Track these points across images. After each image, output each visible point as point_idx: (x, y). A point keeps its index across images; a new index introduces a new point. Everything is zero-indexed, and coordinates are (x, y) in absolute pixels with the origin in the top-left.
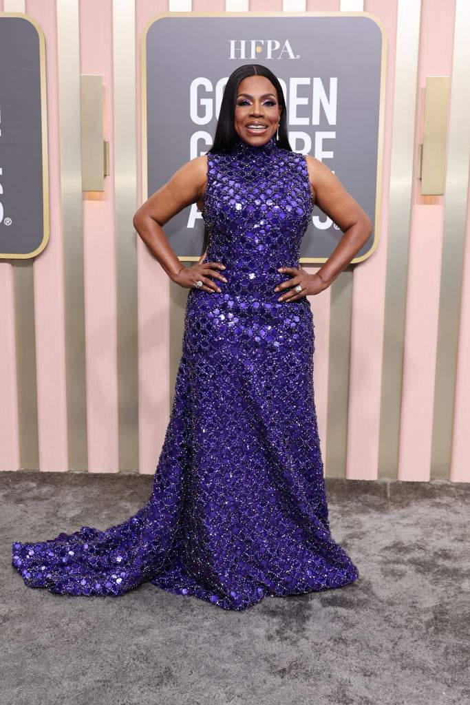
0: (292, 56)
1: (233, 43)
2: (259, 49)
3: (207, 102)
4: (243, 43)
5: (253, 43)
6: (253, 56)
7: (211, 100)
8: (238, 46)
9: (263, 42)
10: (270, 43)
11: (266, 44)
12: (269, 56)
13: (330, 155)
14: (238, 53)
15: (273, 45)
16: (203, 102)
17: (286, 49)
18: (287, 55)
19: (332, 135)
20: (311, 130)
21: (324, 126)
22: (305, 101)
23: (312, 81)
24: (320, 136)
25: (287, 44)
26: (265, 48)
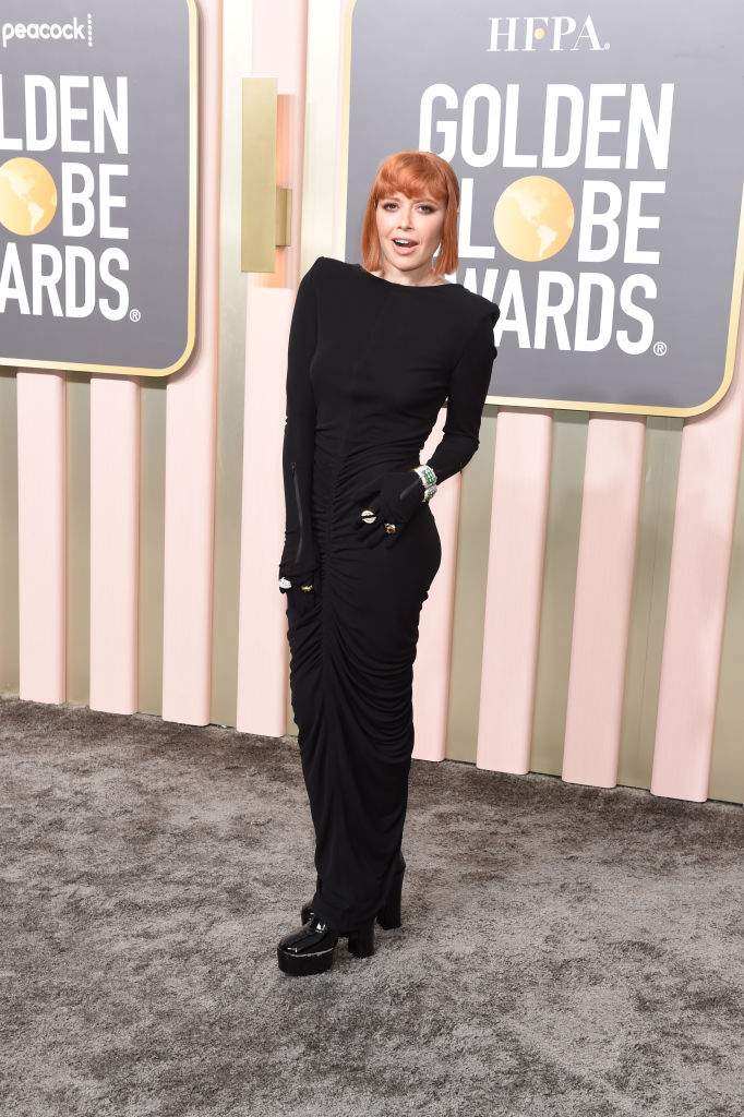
0: (596, 46)
1: (495, 22)
2: (540, 34)
3: (447, 127)
4: (513, 22)
5: (530, 21)
6: (529, 47)
7: (454, 124)
8: (504, 27)
9: (546, 20)
10: (558, 21)
11: (552, 23)
12: (557, 47)
13: (653, 223)
14: (503, 42)
15: (565, 26)
16: (442, 126)
17: (586, 32)
18: (588, 43)
19: (658, 187)
20: (622, 178)
21: (646, 171)
22: (613, 126)
23: (629, 91)
24: (638, 188)
25: (589, 23)
26: (549, 30)
